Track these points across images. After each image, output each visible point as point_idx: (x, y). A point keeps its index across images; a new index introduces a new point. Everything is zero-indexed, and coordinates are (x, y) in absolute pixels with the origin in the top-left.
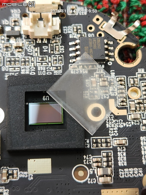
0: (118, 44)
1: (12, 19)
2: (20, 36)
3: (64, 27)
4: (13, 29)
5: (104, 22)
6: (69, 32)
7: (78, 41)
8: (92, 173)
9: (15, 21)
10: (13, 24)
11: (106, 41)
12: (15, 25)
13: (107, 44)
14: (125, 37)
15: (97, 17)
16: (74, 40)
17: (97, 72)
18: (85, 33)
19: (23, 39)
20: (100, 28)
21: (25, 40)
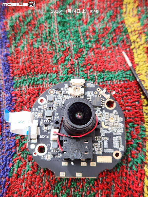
0: (106, 100)
1: (65, 88)
2: (68, 95)
3: (85, 92)
4: (65, 92)
5: (101, 90)
6: (87, 94)
7: (91, 98)
8: (94, 150)
9: (66, 89)
10: (65, 90)
11: (101, 98)
12: (66, 90)
13: (102, 100)
14: (109, 97)
15: (99, 88)
16: (89, 97)
17: (97, 111)
18: (94, 95)
19: (69, 96)
20: (99, 93)
21: (70, 96)
